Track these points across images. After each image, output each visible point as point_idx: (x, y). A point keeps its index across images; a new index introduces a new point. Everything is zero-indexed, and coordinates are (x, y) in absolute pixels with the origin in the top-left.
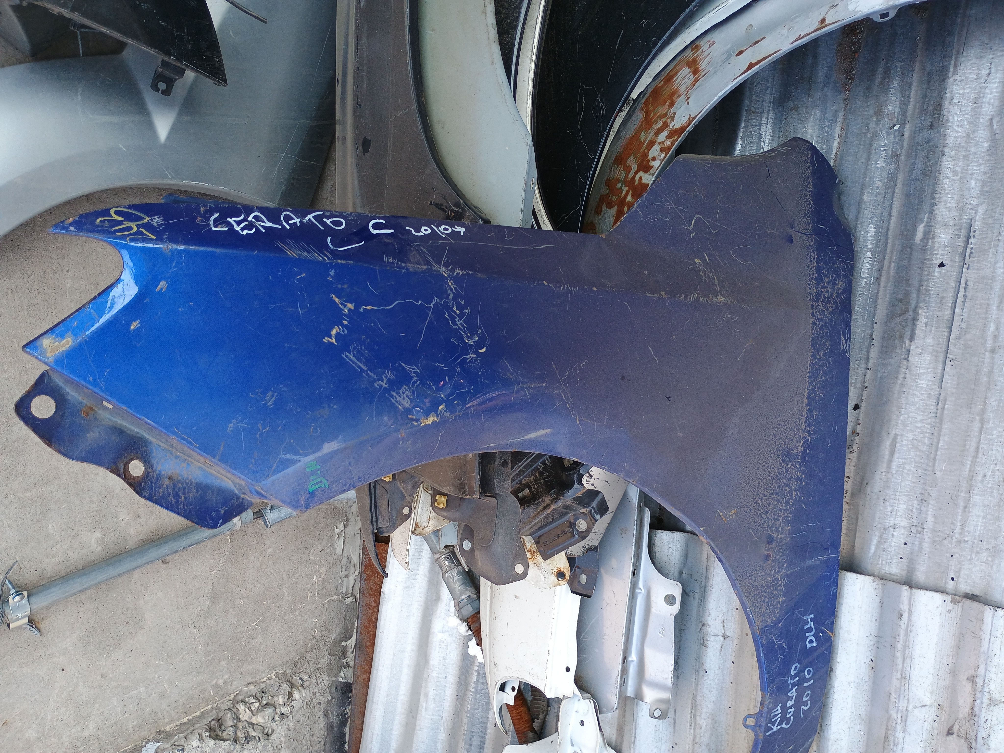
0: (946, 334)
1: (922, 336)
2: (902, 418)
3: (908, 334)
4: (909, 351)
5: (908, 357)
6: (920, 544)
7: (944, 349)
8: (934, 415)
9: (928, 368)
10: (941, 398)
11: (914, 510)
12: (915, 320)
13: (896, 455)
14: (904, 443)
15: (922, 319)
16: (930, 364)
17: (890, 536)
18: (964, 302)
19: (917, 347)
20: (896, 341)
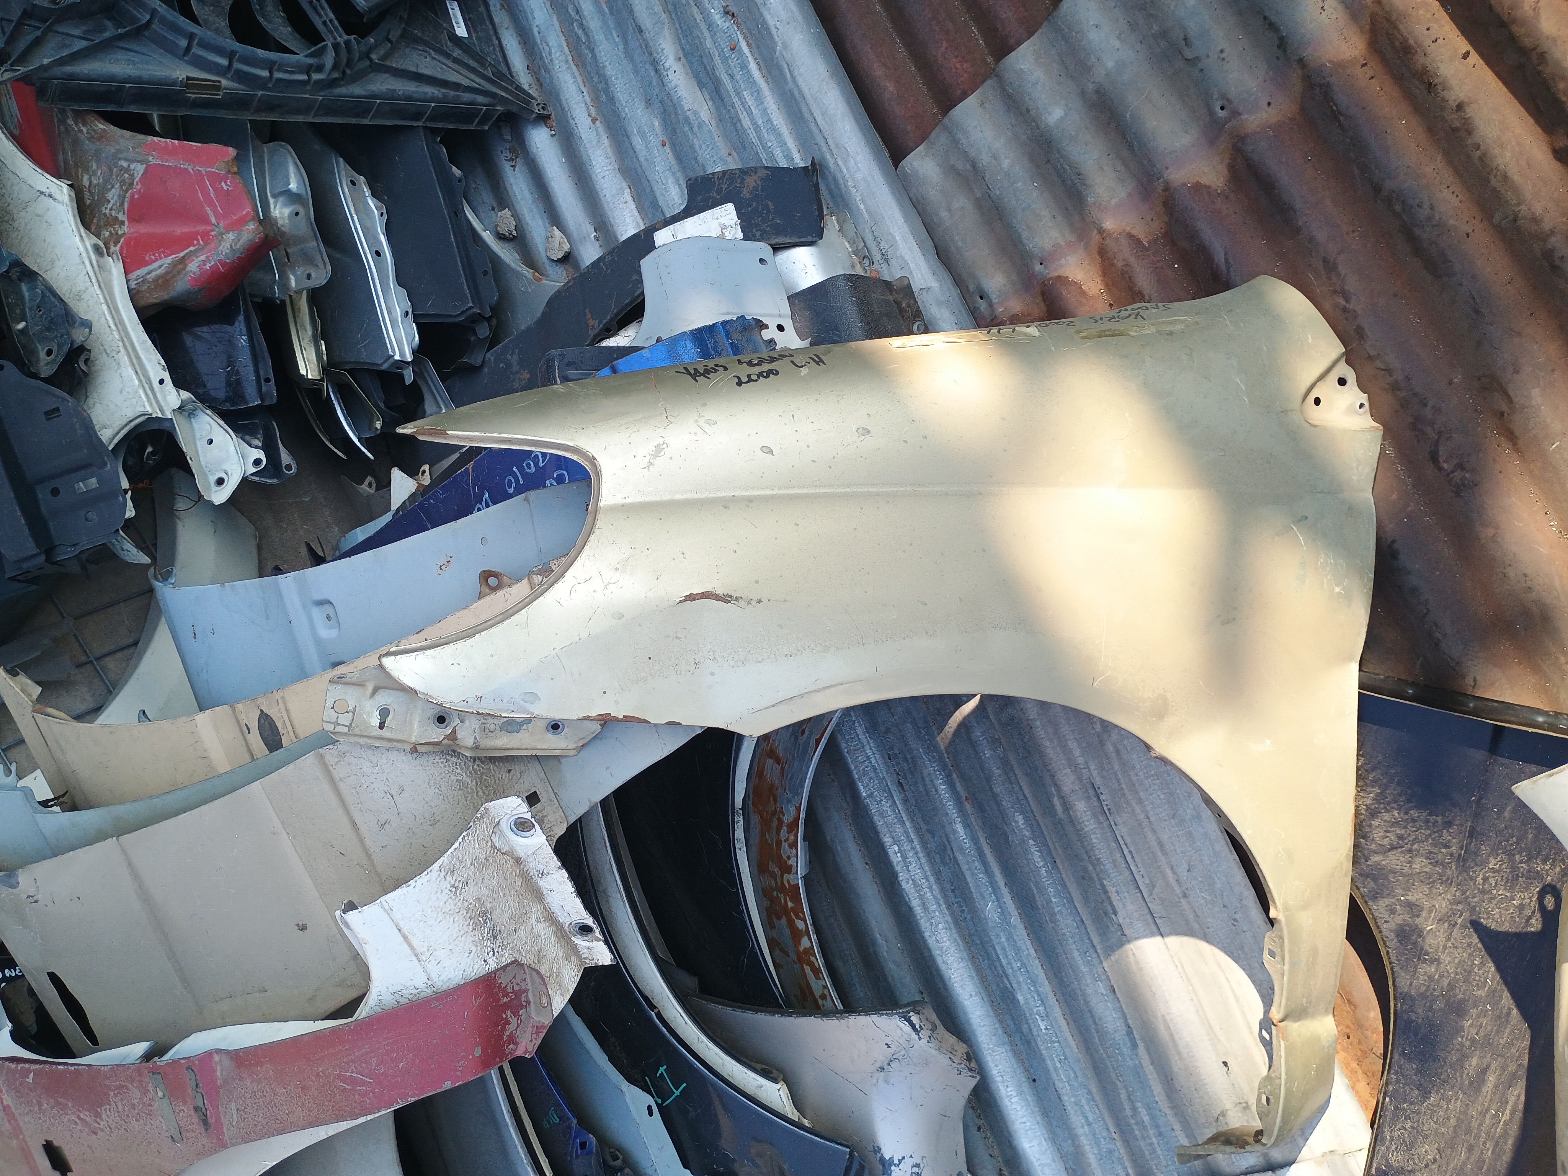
0: (1139, 895)
1: (1121, 906)
3: (1109, 908)
4: (1120, 925)
5: (1122, 932)
7: (1146, 911)
12: (1106, 892)
13: (1176, 1037)
15: (1112, 890)
18: (1133, 858)
19: (1124, 918)
20: (1105, 919)
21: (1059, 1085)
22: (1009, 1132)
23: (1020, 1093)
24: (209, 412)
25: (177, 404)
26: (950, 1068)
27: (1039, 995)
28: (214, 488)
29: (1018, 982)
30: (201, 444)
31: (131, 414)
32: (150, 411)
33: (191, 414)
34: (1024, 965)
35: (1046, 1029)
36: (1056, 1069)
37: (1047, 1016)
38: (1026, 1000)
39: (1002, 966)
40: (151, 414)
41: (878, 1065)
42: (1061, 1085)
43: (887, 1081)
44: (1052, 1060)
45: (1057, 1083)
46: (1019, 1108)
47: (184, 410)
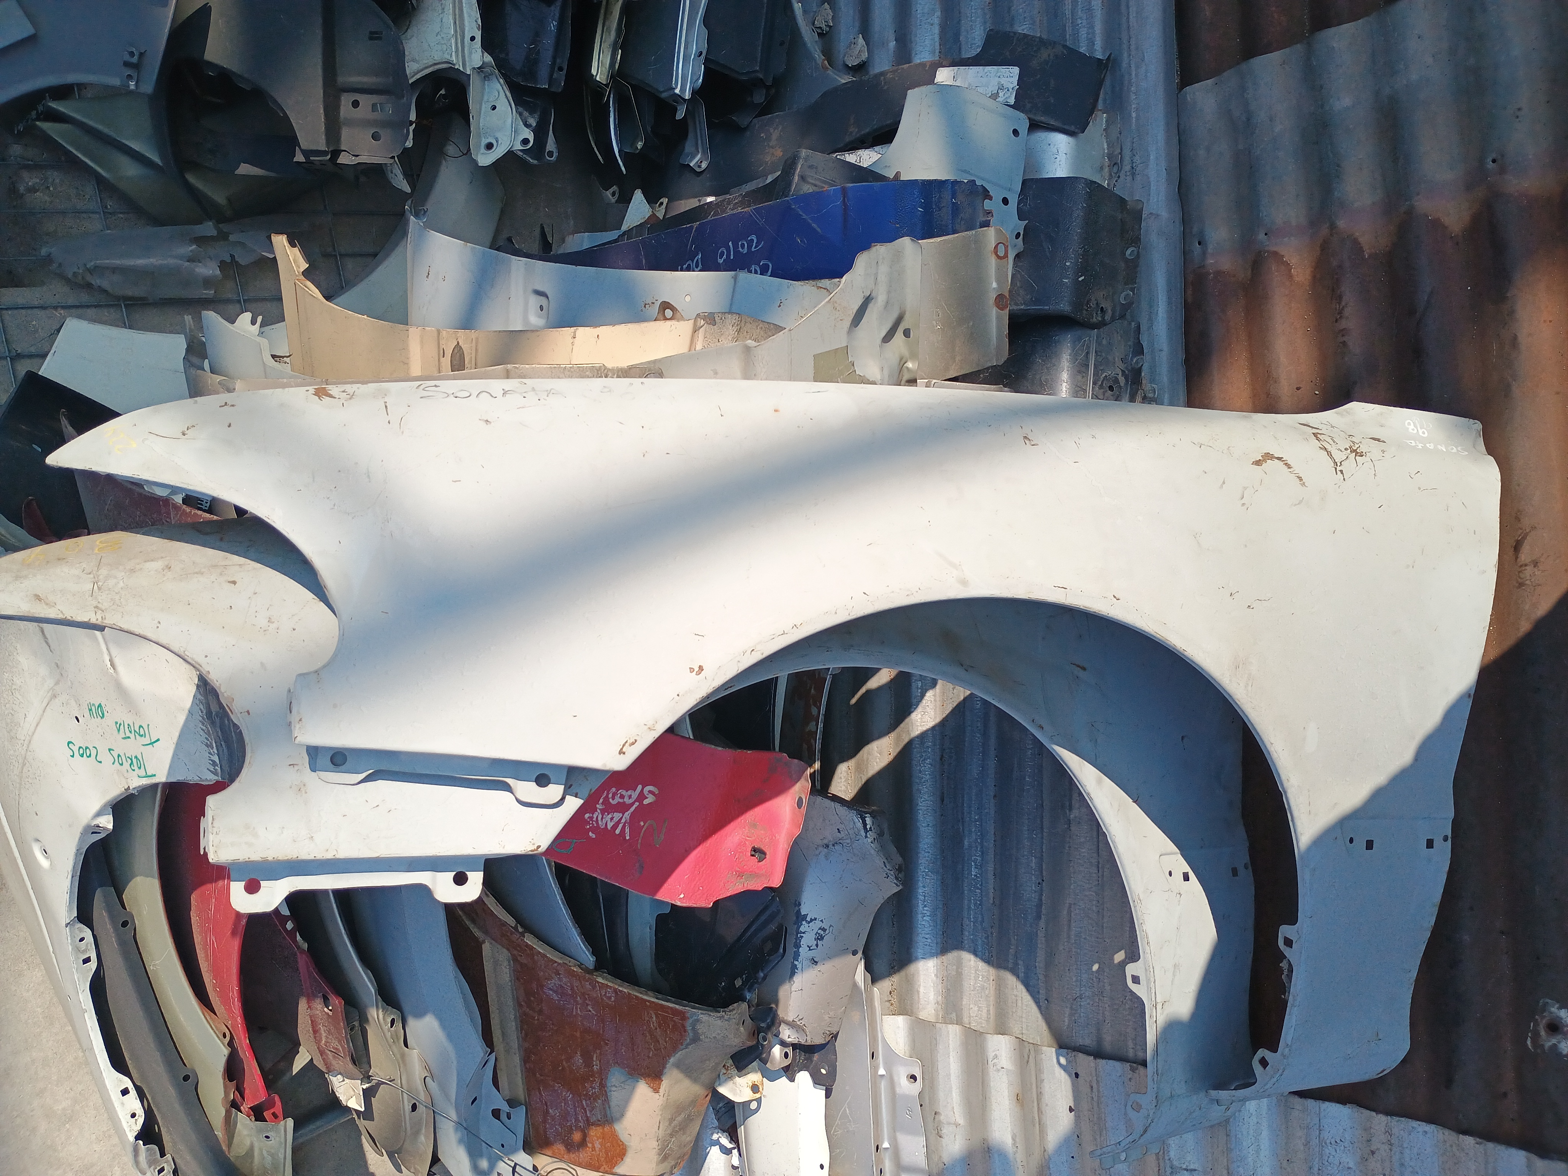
1: (1077, 805)
2: (1072, 887)
5: (1070, 827)
6: (1103, 1013)
8: (1097, 882)
9: (1087, 837)
10: (1100, 866)
11: (1094, 979)
13: (1073, 924)
14: (1077, 911)
16: (1087, 832)
17: (1079, 1007)
21: (966, 921)
22: (911, 940)
23: (933, 915)
24: (501, 81)
25: (479, 64)
26: (881, 870)
27: (982, 848)
28: (483, 150)
29: (970, 831)
30: (485, 107)
31: (437, 57)
32: (454, 62)
33: (487, 77)
34: (980, 820)
35: (975, 876)
36: (969, 907)
37: (980, 867)
38: (970, 847)
39: (963, 813)
40: (454, 65)
41: (826, 841)
42: (968, 922)
43: (827, 857)
44: (970, 901)
45: (965, 919)
46: (927, 925)
47: (482, 71)
